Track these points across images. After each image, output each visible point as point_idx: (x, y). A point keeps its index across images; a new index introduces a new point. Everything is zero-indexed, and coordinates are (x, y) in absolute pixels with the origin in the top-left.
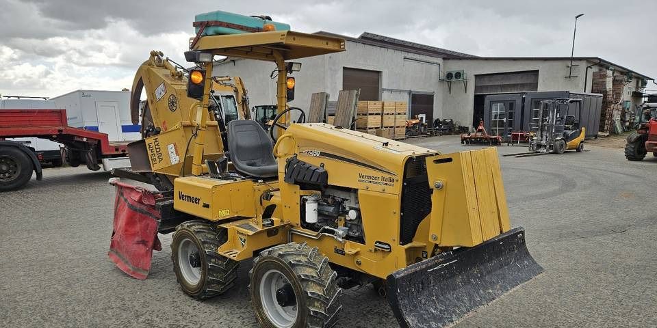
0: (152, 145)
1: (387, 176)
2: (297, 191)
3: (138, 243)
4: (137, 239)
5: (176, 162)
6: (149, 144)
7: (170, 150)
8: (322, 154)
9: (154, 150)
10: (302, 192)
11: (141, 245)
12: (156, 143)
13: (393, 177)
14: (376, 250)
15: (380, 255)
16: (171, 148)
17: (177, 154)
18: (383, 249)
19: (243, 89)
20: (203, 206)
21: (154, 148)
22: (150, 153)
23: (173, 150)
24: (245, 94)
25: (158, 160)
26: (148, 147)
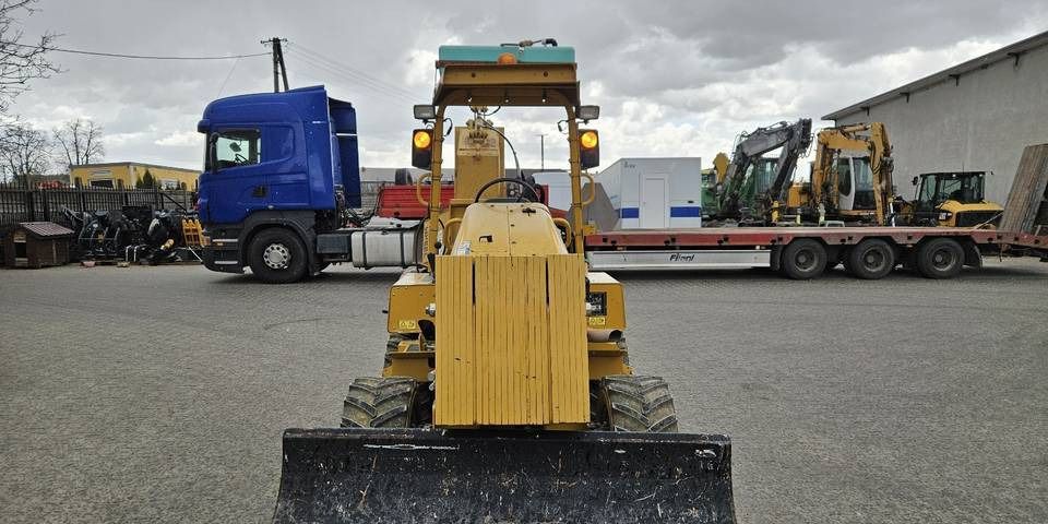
19: (885, 144)
24: (887, 152)
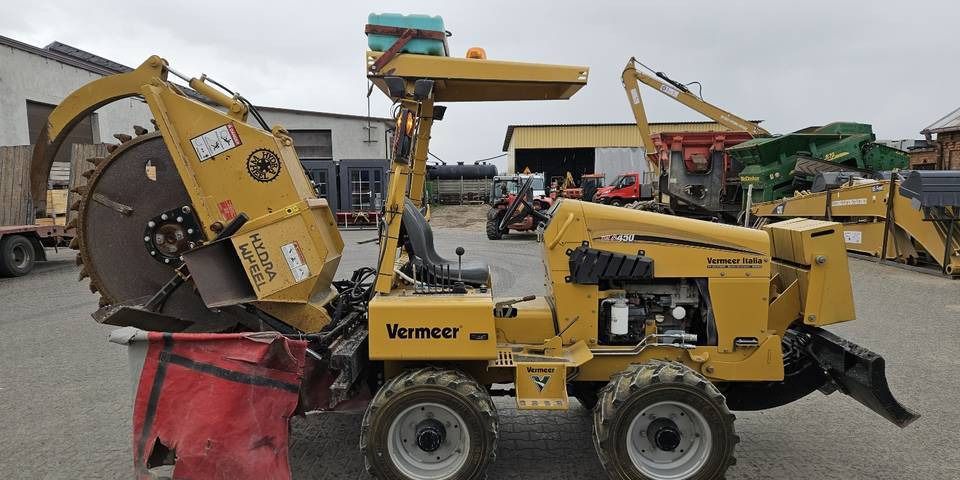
0: (250, 248)
1: (752, 257)
2: (596, 294)
3: (258, 446)
4: (255, 438)
5: (305, 277)
6: (241, 248)
7: (288, 256)
8: (637, 238)
9: (256, 257)
10: (602, 294)
11: (263, 449)
12: (257, 244)
13: (761, 257)
14: (735, 347)
15: (740, 354)
16: (289, 251)
17: (303, 261)
18: (745, 345)
20: (471, 338)
21: (254, 253)
22: (246, 264)
23: (295, 254)
25: (267, 277)
26: (239, 252)
